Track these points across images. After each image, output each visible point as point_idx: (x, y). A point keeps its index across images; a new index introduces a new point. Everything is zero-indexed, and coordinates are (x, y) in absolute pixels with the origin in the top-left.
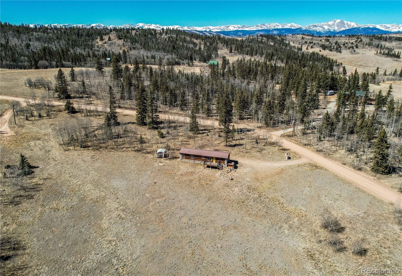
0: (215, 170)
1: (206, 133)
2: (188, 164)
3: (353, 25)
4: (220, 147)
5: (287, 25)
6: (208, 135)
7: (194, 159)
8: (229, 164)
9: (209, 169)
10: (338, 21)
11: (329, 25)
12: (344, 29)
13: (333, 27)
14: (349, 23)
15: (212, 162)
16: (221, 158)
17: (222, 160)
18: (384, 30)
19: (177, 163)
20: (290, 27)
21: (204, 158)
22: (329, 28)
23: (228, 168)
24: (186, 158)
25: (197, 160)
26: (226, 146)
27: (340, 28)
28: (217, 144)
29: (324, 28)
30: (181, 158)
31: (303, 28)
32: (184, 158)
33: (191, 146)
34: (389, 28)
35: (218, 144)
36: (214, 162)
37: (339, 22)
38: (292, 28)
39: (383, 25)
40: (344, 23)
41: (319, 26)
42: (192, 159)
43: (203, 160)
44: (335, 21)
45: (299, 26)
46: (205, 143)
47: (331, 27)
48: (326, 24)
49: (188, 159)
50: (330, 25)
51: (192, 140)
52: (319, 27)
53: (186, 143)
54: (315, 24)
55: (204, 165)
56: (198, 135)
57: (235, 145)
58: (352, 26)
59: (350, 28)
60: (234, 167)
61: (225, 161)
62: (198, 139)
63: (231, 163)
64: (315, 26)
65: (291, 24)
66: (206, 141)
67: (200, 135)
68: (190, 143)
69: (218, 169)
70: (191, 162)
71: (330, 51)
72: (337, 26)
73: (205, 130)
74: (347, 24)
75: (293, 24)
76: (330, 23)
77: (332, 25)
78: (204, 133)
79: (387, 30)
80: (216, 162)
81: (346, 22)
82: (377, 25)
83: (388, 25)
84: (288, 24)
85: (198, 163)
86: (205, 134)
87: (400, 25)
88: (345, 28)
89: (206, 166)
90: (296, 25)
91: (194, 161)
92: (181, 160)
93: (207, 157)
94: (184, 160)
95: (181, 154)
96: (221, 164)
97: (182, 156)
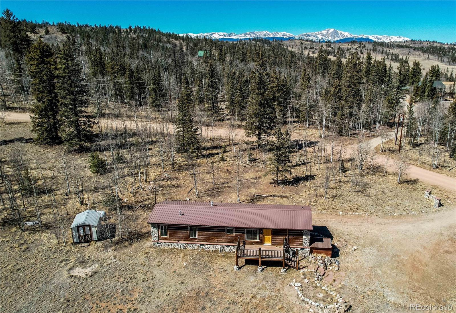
0: (274, 273)
1: (217, 154)
2: (180, 260)
3: (347, 35)
4: (262, 187)
5: (278, 34)
6: (223, 159)
7: (199, 240)
8: (316, 245)
9: (256, 270)
10: (332, 30)
11: (323, 35)
12: (339, 39)
13: (327, 36)
14: (343, 33)
15: (262, 243)
16: (290, 230)
17: (293, 235)
18: (377, 41)
19: (142, 259)
20: (282, 36)
21: (233, 234)
22: (323, 37)
23: (316, 259)
24: (172, 238)
25: (209, 241)
26: (277, 183)
27: (334, 38)
28: (253, 181)
29: (317, 37)
30: (156, 239)
31: (296, 37)
32: (166, 239)
33: (183, 191)
34: (381, 39)
35: (254, 179)
36: (266, 243)
37: (333, 32)
38: (285, 37)
39: (375, 36)
40: (337, 33)
41: (312, 35)
42: (194, 240)
43: (231, 240)
44: (328, 30)
45: (291, 35)
46: (223, 181)
47: (325, 37)
48: (319, 33)
49: (180, 239)
50: (323, 34)
51: (184, 173)
52: (312, 37)
53: (169, 183)
54: (308, 33)
55: (238, 257)
56: (199, 161)
57: (297, 181)
58: (345, 36)
59: (344, 38)
60: (330, 252)
61: (304, 237)
62: (201, 169)
63: (322, 241)
64: (308, 35)
65: (282, 33)
66: (224, 175)
67: (203, 161)
68: (179, 182)
69: (286, 265)
70: (190, 248)
71: (334, 56)
72: (331, 36)
73: (214, 148)
74: (341, 34)
75: (285, 32)
76: (324, 32)
77: (326, 35)
78: (212, 155)
79: (379, 41)
80: (274, 243)
81: (339, 32)
82: (369, 36)
83: (380, 37)
84: (279, 33)
85: (214, 252)
86: (216, 158)
87: (391, 37)
88: (338, 37)
89: (241, 261)
90: (287, 34)
91: (199, 244)
92: (158, 243)
93: (243, 231)
94: (168, 243)
95: (154, 227)
96: (290, 246)
97: (158, 231)
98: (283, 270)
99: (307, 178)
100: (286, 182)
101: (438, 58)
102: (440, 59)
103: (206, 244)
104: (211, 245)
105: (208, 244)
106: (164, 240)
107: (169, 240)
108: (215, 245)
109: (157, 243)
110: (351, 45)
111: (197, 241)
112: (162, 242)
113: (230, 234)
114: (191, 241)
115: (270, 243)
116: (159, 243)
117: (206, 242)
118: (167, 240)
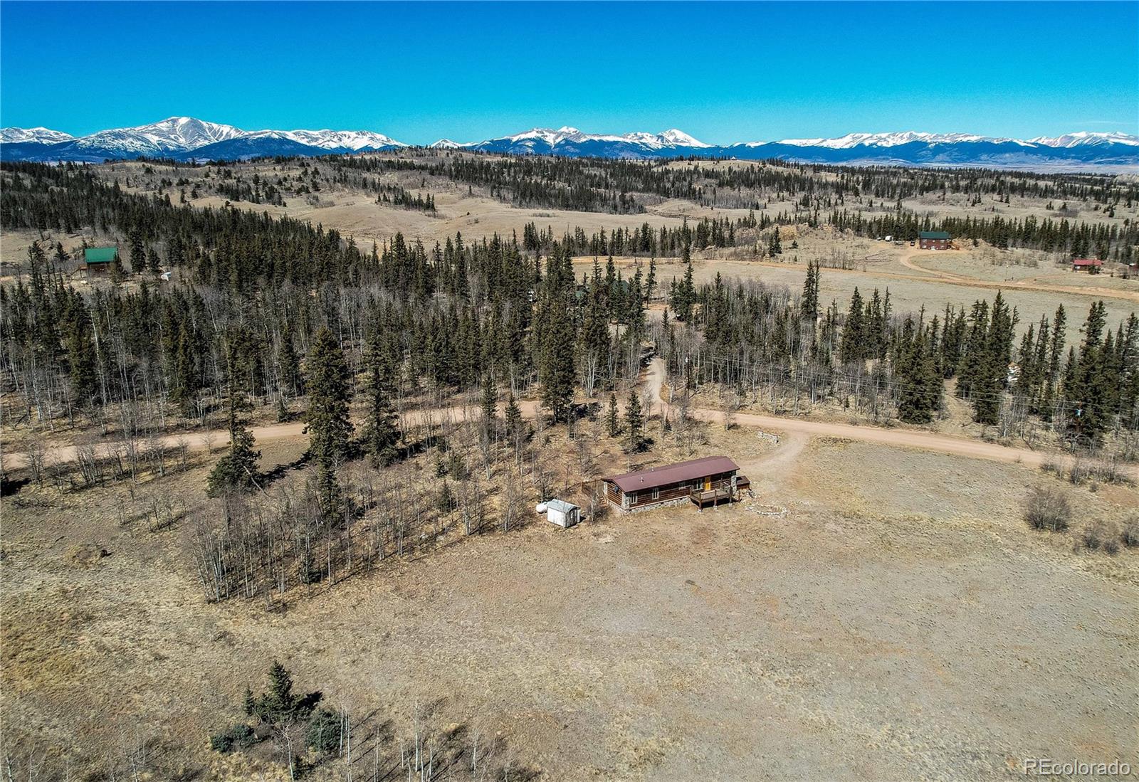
3: (227, 131)
5: (22, 133)
10: (183, 120)
11: (160, 133)
12: (207, 143)
13: (172, 137)
14: (215, 126)
20: (36, 140)
22: (162, 139)
27: (195, 141)
29: (147, 141)
31: (83, 141)
34: (317, 139)
37: (187, 124)
38: (45, 142)
39: (302, 131)
40: (201, 127)
41: (130, 136)
44: (174, 121)
45: (64, 134)
47: (169, 138)
48: (150, 128)
50: (163, 131)
52: (131, 139)
54: (117, 130)
58: (224, 134)
59: (221, 140)
64: (119, 136)
65: (37, 129)
72: (185, 135)
74: (211, 129)
75: (42, 129)
76: (163, 126)
77: (169, 132)
81: (205, 124)
82: (287, 133)
83: (315, 133)
84: (24, 131)
87: (340, 133)
88: (206, 139)
90: (52, 132)
101: (492, 193)
102: (495, 193)
110: (283, 169)
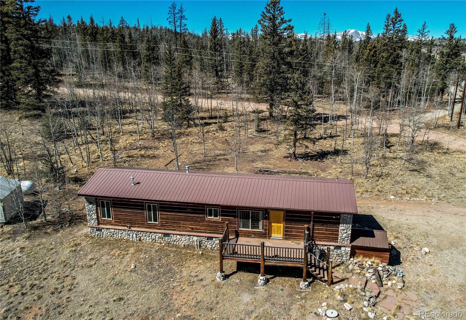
0: (287, 289)
1: (216, 123)
4: (272, 161)
6: (222, 129)
7: (163, 226)
8: (362, 241)
9: (254, 282)
15: (267, 234)
16: (316, 213)
17: (323, 223)
21: (219, 219)
23: (362, 267)
24: (119, 221)
25: (179, 228)
26: (295, 156)
28: (259, 154)
30: (93, 223)
32: (110, 223)
35: (262, 151)
36: (273, 235)
37: (353, 33)
40: (358, 34)
42: (150, 226)
43: (214, 228)
46: (218, 152)
48: (339, 34)
49: (132, 223)
51: (166, 142)
55: (222, 258)
56: (190, 129)
57: (322, 155)
60: (387, 255)
61: (341, 227)
62: (191, 139)
63: (373, 236)
66: (219, 145)
67: (194, 130)
68: (157, 152)
69: (309, 275)
70: (147, 239)
73: (211, 118)
78: (210, 124)
80: (287, 236)
81: (360, 32)
85: (186, 247)
86: (213, 127)
88: (359, 38)
89: (230, 265)
91: (162, 233)
92: (97, 230)
93: (235, 212)
94: (113, 230)
95: (90, 203)
96: (317, 243)
97: (97, 209)
98: (303, 284)
99: (336, 152)
100: (306, 157)
103: (174, 234)
104: (182, 235)
105: (177, 235)
106: (106, 224)
107: (115, 225)
108: (189, 235)
109: (95, 230)
111: (159, 229)
112: (103, 228)
113: (213, 217)
114: (150, 228)
115: (281, 236)
116: (99, 230)
117: (174, 230)
118: (112, 225)
